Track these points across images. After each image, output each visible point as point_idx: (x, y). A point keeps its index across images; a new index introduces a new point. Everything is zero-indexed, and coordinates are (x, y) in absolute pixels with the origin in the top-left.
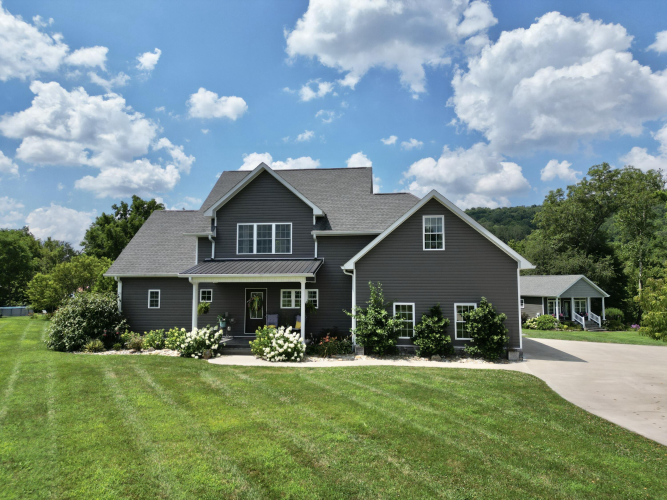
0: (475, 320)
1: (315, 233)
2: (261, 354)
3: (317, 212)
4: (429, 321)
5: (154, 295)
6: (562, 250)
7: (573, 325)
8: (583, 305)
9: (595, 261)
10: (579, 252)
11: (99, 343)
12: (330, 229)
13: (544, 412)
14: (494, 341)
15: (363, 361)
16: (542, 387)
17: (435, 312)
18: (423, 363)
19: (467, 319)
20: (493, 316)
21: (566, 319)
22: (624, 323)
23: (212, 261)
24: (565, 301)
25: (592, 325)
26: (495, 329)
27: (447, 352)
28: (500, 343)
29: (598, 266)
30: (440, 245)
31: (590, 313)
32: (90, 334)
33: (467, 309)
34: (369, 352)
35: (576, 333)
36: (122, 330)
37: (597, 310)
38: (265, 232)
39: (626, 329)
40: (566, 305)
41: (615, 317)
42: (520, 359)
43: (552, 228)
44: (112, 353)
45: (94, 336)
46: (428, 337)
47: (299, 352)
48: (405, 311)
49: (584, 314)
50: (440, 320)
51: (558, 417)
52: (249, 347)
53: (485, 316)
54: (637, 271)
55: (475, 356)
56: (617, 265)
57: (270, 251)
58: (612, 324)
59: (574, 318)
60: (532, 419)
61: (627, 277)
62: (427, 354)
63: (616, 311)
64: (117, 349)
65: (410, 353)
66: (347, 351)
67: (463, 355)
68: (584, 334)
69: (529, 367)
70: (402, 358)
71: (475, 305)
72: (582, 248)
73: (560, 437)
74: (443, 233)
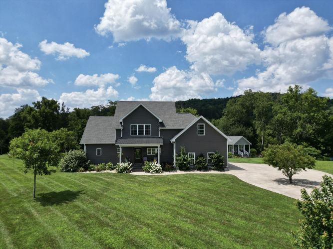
0: (215, 158)
1: (160, 128)
2: (147, 171)
3: (160, 121)
4: (200, 159)
5: (99, 151)
6: (233, 124)
7: (239, 156)
8: (242, 147)
9: (246, 129)
10: (240, 125)
11: (83, 169)
12: (165, 127)
13: (239, 184)
14: (220, 165)
15: (179, 172)
16: (236, 178)
17: (202, 156)
18: (198, 172)
19: (212, 158)
20: (220, 156)
21: (236, 153)
22: (256, 154)
23: (122, 138)
24: (236, 146)
25: (245, 156)
26: (221, 161)
27: (206, 169)
28: (222, 165)
29: (247, 131)
30: (203, 134)
31: (245, 151)
32: (79, 166)
33: (211, 154)
34: (181, 169)
35: (240, 159)
36: (89, 164)
37: (247, 149)
38: (141, 128)
39: (257, 157)
40: (236, 148)
41: (254, 152)
42: (228, 170)
43: (230, 115)
44: (88, 172)
45: (80, 166)
46: (200, 164)
47: (160, 170)
48: (192, 156)
49: (242, 151)
50: (203, 158)
51: (242, 185)
52: (142, 169)
53: (218, 157)
54: (262, 132)
55: (214, 170)
56: (254, 131)
57: (143, 134)
58: (252, 155)
59: (239, 153)
60: (237, 185)
61: (258, 135)
62: (199, 169)
63: (254, 150)
64: (89, 171)
65: (193, 169)
66: (174, 169)
67: (210, 169)
68: (243, 159)
69: (231, 172)
70: (192, 171)
71: (214, 153)
72: (241, 123)
73: (244, 189)
74: (204, 129)
